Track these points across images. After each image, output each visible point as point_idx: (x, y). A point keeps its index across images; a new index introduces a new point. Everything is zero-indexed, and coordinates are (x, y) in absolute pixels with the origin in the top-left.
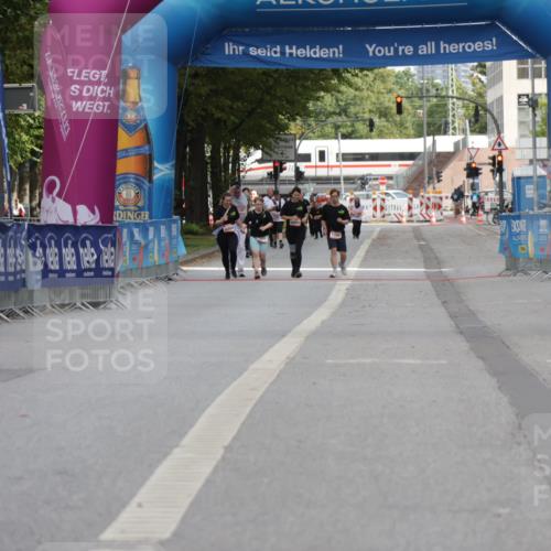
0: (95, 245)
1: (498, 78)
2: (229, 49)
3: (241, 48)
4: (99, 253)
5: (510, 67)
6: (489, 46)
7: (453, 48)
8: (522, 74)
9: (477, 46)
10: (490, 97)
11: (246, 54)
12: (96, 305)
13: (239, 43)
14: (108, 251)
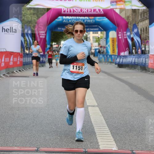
0: (42, 57)
1: (90, 34)
2: (59, 29)
3: (60, 29)
4: (43, 58)
5: (91, 33)
6: (97, 29)
7: (92, 29)
8: (93, 33)
9: (96, 29)
10: (88, 36)
11: (61, 29)
12: (42, 66)
13: (60, 28)
14: (44, 58)
